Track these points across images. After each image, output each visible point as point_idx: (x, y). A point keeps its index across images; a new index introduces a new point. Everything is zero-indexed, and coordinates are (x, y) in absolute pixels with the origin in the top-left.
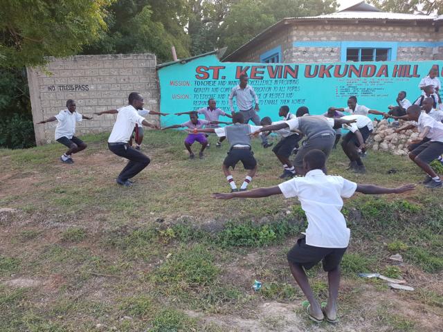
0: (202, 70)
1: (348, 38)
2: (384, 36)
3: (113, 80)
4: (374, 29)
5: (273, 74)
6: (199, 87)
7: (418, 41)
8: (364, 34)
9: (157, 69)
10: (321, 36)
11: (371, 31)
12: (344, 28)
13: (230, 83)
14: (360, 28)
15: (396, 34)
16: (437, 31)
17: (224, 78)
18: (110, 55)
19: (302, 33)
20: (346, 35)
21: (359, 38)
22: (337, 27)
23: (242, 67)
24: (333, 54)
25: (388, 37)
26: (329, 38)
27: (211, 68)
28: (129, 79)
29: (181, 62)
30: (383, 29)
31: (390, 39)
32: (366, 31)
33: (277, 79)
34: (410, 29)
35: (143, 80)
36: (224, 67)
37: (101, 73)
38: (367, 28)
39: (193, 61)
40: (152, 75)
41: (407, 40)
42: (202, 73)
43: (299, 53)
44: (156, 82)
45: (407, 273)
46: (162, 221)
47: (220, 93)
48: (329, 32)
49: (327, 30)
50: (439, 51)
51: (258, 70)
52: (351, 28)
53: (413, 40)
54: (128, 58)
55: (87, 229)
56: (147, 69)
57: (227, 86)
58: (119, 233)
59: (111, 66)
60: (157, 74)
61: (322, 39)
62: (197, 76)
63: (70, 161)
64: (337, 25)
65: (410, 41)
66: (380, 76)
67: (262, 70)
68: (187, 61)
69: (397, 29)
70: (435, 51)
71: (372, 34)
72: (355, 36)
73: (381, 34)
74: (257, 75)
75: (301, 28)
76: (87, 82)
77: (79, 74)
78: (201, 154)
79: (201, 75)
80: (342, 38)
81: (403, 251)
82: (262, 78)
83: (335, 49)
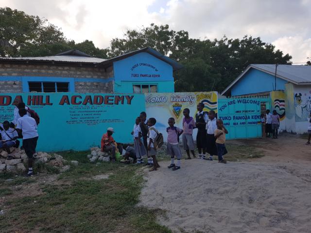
1: (28, 74)
2: (61, 73)
4: (51, 68)
8: (43, 71)
11: (49, 69)
12: (23, 66)
15: (72, 72)
20: (26, 72)
21: (39, 74)
22: (17, 66)
24: (15, 86)
25: (66, 74)
26: (10, 74)
30: (60, 68)
31: (67, 76)
32: (43, 69)
34: (84, 69)
38: (45, 67)
41: (83, 77)
48: (10, 69)
49: (8, 68)
52: (30, 66)
53: (90, 77)
61: (3, 74)
65: (85, 77)
69: (72, 68)
71: (50, 72)
72: (34, 73)
73: (59, 72)
80: (22, 74)
83: (17, 83)
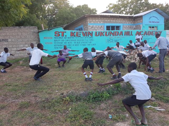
0: (57, 33)
1: (107, 22)
2: (118, 21)
3: (19, 37)
4: (115, 19)
5: (84, 35)
6: (56, 39)
7: (129, 23)
8: (112, 21)
9: (38, 33)
10: (97, 22)
11: (114, 20)
12: (105, 19)
13: (68, 38)
14: (110, 19)
15: (122, 21)
16: (134, 20)
17: (66, 36)
18: (17, 27)
19: (91, 20)
21: (110, 22)
22: (103, 18)
23: (72, 32)
24: (102, 28)
26: (100, 22)
27: (61, 32)
28: (26, 36)
29: (48, 30)
30: (118, 19)
31: (120, 23)
32: (112, 20)
33: (85, 37)
34: (126, 19)
35: (32, 37)
36: (66, 32)
37: (14, 34)
38: (112, 19)
39: (53, 30)
40: (36, 35)
42: (57, 34)
43: (90, 28)
44: (38, 37)
45: (159, 104)
46: (63, 94)
47: (64, 42)
48: (100, 20)
49: (99, 19)
50: (135, 27)
51: (79, 33)
52: (107, 19)
53: (128, 23)
54: (26, 28)
55: (30, 101)
56: (34, 32)
57: (67, 39)
58: (45, 102)
59: (18, 31)
60: (38, 34)
61: (98, 22)
62: (55, 35)
63: (5, 72)
64: (102, 17)
65: (126, 23)
66: (120, 35)
67: (80, 33)
68: (51, 29)
69: (122, 19)
70: (134, 27)
71: (114, 21)
72: (109, 22)
73: (117, 21)
74: (78, 35)
75: (90, 18)
76: (7, 38)
77: (4, 35)
78: (63, 66)
79: (57, 35)
80: (104, 22)
81: (154, 96)
82: (80, 36)
83: (102, 26)
